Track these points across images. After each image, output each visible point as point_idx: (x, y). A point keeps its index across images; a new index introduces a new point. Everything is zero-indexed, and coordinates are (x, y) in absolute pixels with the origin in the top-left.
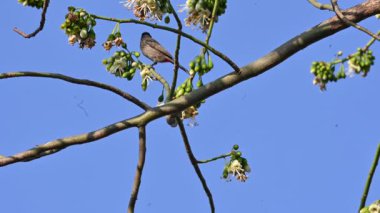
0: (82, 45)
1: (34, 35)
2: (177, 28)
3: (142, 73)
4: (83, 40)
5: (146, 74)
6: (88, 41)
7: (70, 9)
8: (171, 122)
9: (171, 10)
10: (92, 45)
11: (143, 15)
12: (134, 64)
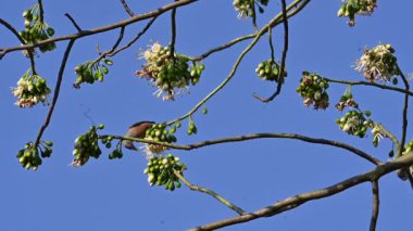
0: (317, 107)
1: (271, 99)
2: (404, 88)
3: (374, 130)
4: (317, 101)
5: (376, 132)
6: (322, 102)
7: (304, 73)
8: (401, 176)
9: (399, 72)
10: (325, 106)
11: (372, 77)
12: (365, 123)
